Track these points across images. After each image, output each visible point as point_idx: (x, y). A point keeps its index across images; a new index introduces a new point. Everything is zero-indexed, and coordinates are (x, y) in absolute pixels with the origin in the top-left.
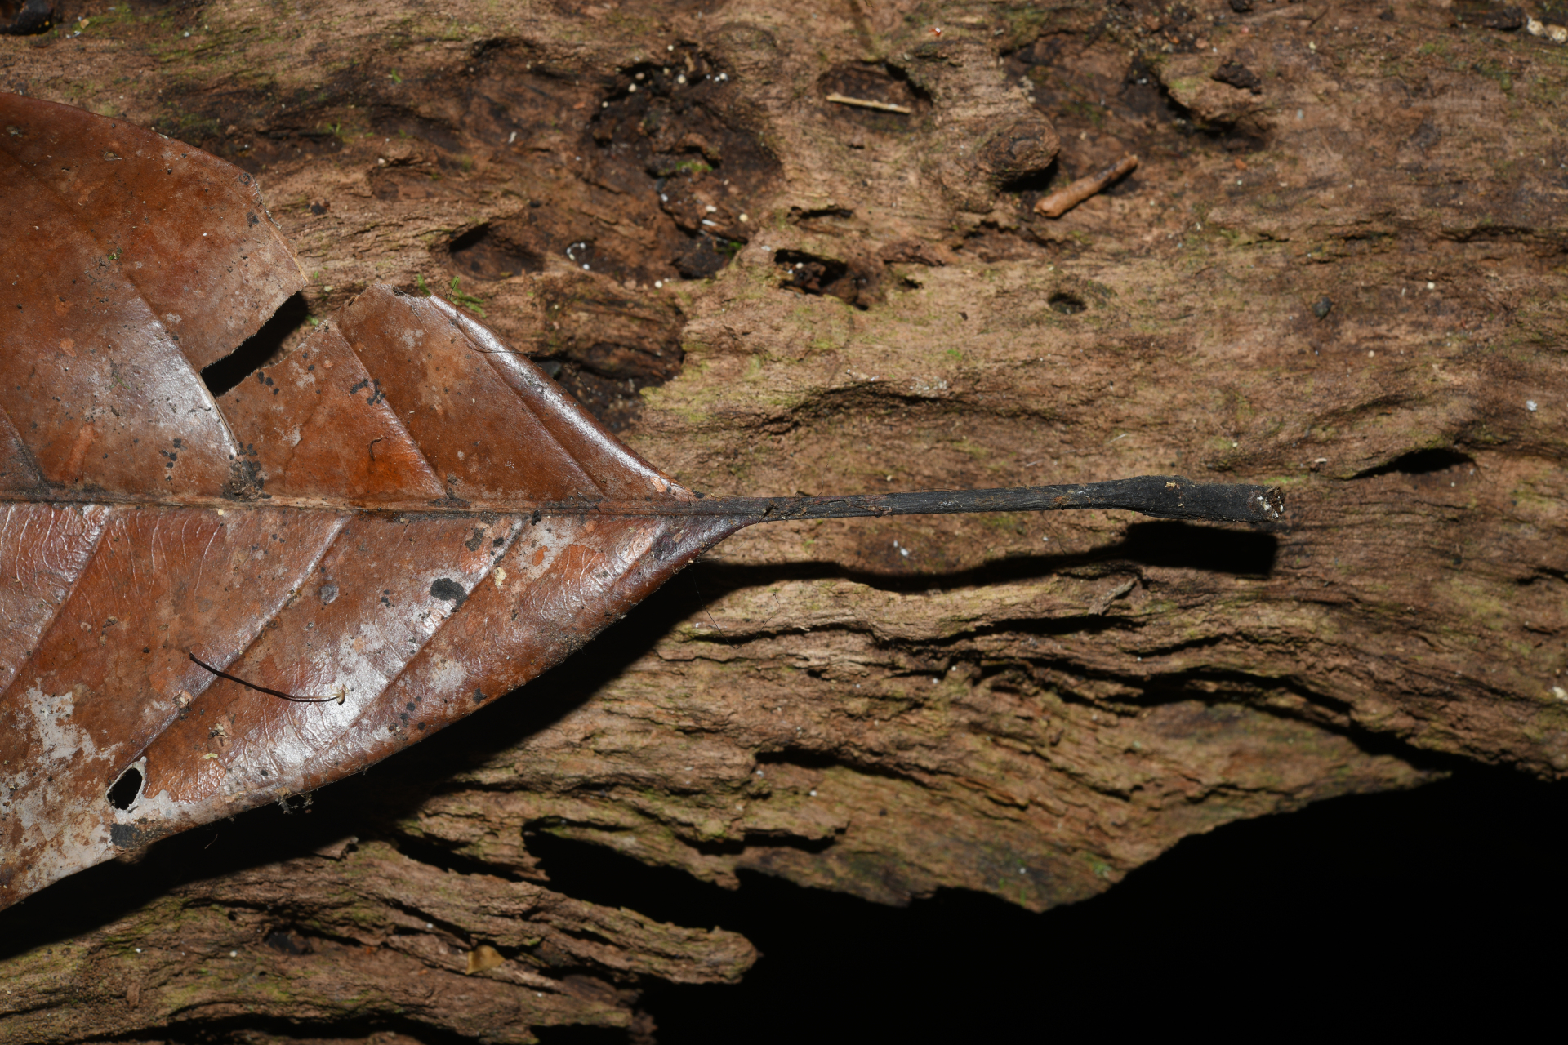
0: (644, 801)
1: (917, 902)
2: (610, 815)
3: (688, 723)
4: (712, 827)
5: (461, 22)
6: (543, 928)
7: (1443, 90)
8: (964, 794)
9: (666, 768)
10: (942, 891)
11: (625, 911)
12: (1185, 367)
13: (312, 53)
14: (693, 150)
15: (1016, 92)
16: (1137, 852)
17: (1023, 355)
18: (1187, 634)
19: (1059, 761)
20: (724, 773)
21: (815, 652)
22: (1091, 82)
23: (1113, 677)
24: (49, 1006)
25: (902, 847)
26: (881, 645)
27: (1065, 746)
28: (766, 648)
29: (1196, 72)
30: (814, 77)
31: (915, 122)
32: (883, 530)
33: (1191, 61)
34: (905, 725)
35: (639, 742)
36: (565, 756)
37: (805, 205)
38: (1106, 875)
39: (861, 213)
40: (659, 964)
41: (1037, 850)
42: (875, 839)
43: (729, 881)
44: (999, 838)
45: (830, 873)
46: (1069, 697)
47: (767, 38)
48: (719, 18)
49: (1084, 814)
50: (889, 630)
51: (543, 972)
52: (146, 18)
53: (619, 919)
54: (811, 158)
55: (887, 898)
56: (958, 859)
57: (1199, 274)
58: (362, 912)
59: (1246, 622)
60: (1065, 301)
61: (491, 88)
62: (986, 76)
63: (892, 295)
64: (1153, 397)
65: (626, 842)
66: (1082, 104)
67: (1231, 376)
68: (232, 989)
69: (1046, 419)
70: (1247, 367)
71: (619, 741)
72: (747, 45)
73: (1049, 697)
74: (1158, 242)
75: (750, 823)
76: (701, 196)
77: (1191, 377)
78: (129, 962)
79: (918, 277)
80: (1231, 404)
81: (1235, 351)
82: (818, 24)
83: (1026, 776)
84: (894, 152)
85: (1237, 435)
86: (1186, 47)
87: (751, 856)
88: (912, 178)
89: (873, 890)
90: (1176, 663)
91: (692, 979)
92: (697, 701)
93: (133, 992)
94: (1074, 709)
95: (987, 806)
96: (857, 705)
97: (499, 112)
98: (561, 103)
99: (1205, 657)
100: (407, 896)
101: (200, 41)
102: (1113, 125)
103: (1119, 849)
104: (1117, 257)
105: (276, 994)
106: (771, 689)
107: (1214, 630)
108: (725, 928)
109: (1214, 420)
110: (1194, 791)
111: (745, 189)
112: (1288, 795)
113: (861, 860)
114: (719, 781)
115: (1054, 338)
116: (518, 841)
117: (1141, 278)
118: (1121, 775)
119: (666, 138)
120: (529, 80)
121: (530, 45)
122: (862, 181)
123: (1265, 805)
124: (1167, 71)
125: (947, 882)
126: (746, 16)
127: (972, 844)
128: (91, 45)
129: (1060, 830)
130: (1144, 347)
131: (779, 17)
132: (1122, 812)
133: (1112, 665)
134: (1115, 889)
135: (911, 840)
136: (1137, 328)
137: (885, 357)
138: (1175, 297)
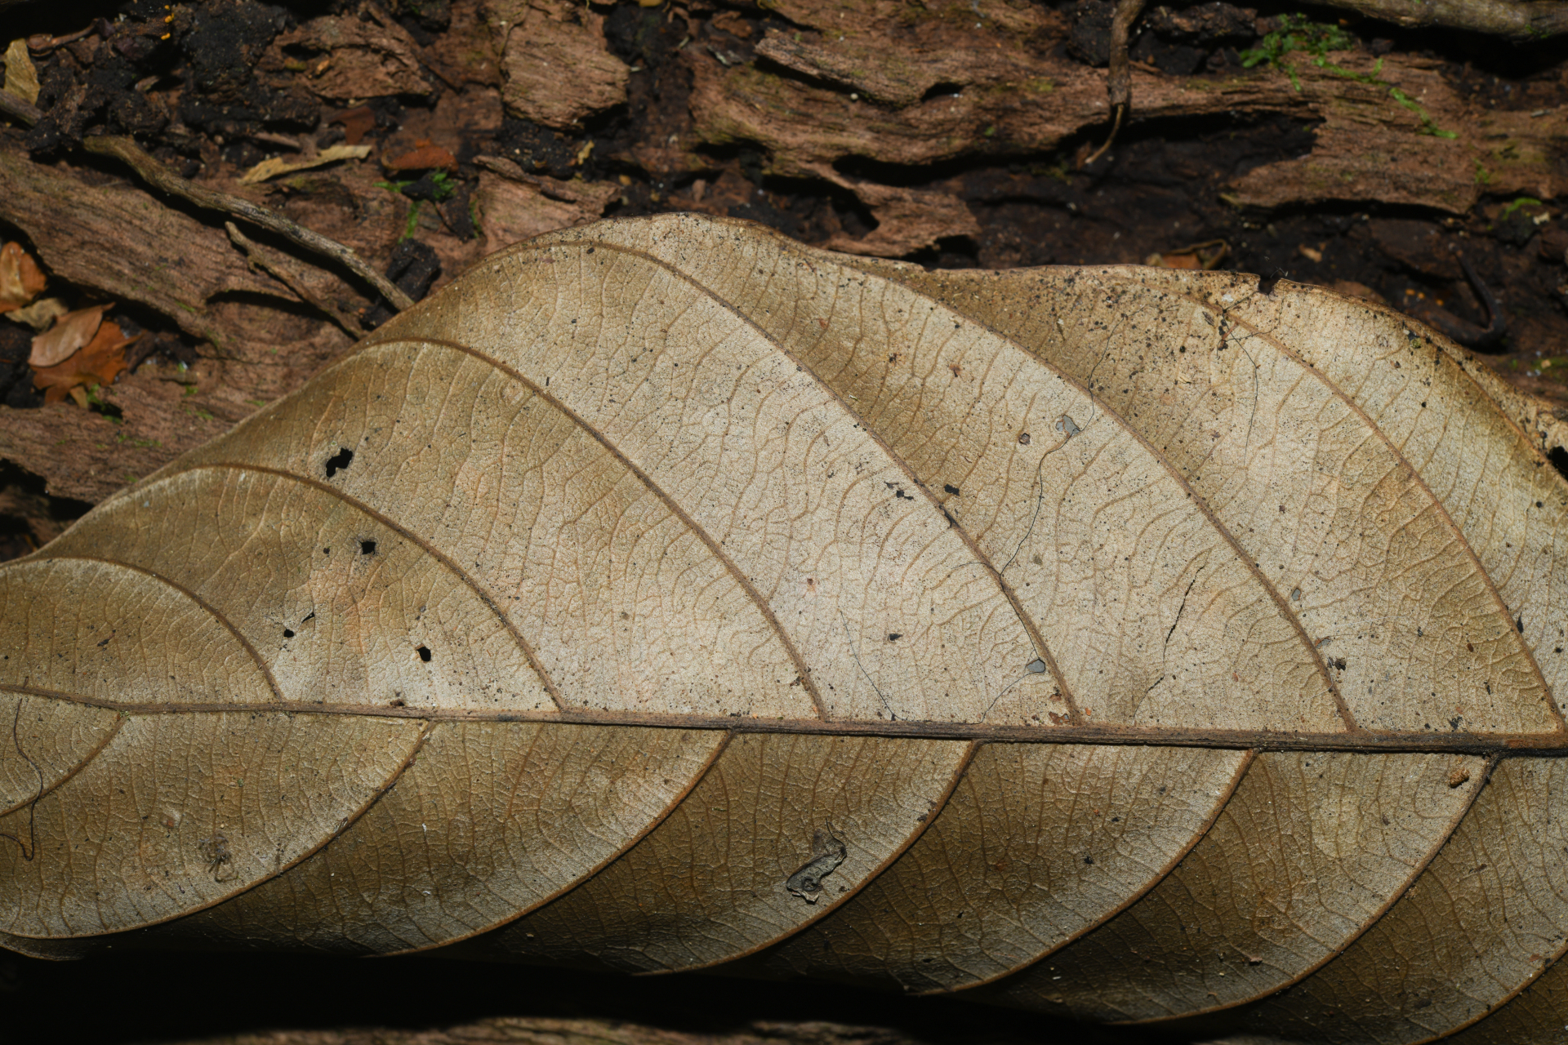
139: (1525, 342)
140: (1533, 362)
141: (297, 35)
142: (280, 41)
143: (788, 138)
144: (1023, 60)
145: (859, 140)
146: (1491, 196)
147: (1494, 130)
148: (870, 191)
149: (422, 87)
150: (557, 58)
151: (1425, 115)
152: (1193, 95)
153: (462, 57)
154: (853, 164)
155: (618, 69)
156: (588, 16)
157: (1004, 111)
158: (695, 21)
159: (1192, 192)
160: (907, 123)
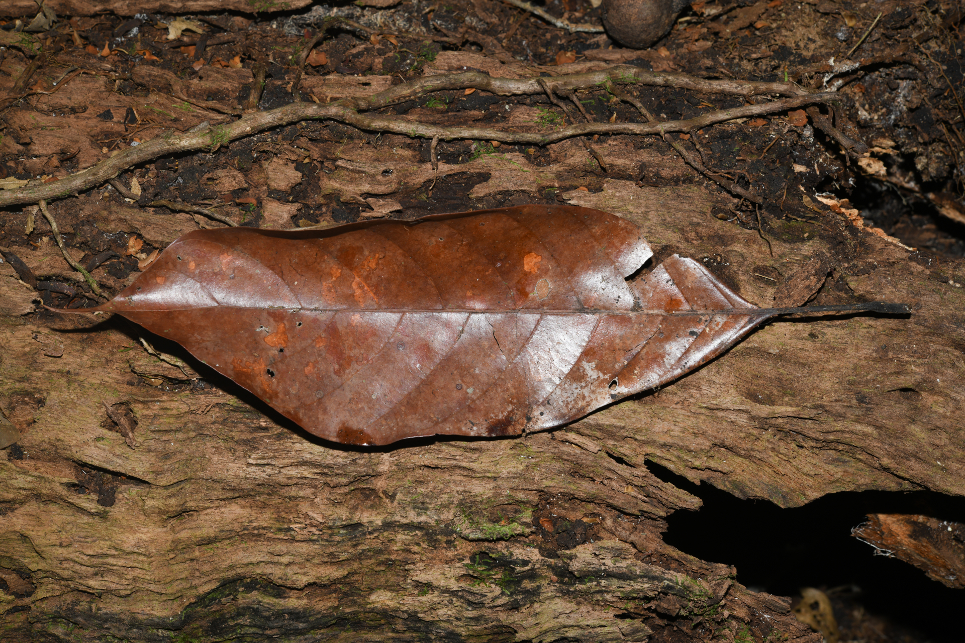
0: (679, 453)
1: (749, 500)
2: (669, 457)
3: (696, 431)
4: (697, 463)
6: (646, 482)
7: (924, 295)
8: (767, 468)
9: (687, 444)
12: (844, 357)
16: (814, 495)
17: (800, 347)
18: (835, 428)
19: (794, 464)
20: (703, 447)
21: (733, 417)
23: (814, 440)
24: (514, 478)
25: (747, 482)
26: (752, 418)
27: (797, 460)
28: (721, 414)
30: (752, 268)
31: (778, 283)
32: (755, 390)
33: (856, 278)
34: (754, 444)
35: (681, 435)
36: (661, 435)
38: (802, 501)
41: (785, 490)
42: (740, 478)
43: (698, 483)
44: (775, 484)
45: (726, 486)
47: (742, 255)
48: (729, 248)
49: (800, 481)
50: (753, 413)
51: (644, 495)
53: (669, 486)
54: (749, 288)
55: (741, 497)
56: (763, 489)
58: (599, 470)
59: (852, 428)
60: (813, 336)
64: (833, 364)
67: (856, 361)
69: (804, 365)
70: (861, 359)
71: (677, 433)
72: (736, 256)
73: (794, 444)
75: (707, 464)
77: (845, 360)
80: (855, 368)
81: (858, 355)
83: (785, 467)
84: (771, 290)
85: (856, 376)
86: (855, 274)
89: (737, 494)
90: (831, 437)
92: (699, 426)
94: (801, 451)
95: (773, 473)
96: (742, 435)
99: (840, 436)
103: (808, 494)
105: (573, 487)
106: (719, 426)
107: (843, 429)
108: (695, 495)
109: (850, 371)
110: (833, 479)
112: (859, 486)
113: (735, 484)
114: (701, 450)
115: (809, 345)
116: (642, 459)
117: (835, 332)
118: (811, 471)
121: (678, 248)
122: (762, 296)
123: (852, 489)
124: (848, 279)
126: (736, 249)
127: (767, 485)
129: (792, 485)
130: (833, 349)
131: (745, 251)
132: (811, 482)
133: (814, 436)
134: (806, 505)
135: (750, 480)
136: (832, 345)
137: (763, 341)
138: (843, 338)
141: (210, 175)
142: (206, 176)
143: (346, 188)
144: (409, 163)
145: (366, 188)
146: (541, 189)
147: (540, 170)
148: (370, 200)
149: (246, 186)
150: (282, 172)
151: (519, 167)
152: (456, 168)
153: (256, 178)
154: (367, 195)
155: (300, 174)
156: (290, 164)
157: (405, 176)
158: (319, 165)
159: (462, 200)
160: (379, 181)
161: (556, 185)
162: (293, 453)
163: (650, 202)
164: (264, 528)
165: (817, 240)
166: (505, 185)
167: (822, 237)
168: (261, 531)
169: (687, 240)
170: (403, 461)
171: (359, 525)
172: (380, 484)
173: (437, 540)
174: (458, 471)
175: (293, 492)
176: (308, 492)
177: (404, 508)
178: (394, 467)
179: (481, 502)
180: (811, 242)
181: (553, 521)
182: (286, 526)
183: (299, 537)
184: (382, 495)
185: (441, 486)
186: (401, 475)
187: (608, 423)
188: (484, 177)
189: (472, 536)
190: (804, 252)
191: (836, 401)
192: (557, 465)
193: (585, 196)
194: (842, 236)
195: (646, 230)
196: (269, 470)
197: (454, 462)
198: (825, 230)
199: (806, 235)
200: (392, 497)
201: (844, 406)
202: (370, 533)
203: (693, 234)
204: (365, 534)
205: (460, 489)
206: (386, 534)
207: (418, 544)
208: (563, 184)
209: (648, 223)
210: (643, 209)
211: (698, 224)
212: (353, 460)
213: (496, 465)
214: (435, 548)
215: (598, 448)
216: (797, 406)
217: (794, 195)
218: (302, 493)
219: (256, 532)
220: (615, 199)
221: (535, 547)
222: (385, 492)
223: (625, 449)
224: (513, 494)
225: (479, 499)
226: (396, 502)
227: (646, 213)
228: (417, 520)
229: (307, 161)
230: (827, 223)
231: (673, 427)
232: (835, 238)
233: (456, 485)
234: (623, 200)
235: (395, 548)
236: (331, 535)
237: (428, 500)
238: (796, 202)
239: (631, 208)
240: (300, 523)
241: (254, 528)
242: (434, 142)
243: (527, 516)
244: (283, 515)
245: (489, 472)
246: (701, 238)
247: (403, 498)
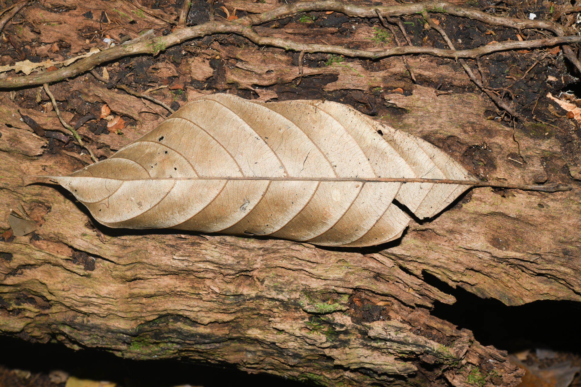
0: (444, 271)
1: (486, 299)
2: (437, 271)
3: (456, 261)
4: (455, 278)
5: (447, 132)
6: (421, 288)
8: (500, 283)
9: (450, 267)
10: (491, 298)
11: (436, 288)
12: (559, 223)
13: (420, 132)
14: (482, 161)
15: (542, 167)
16: (528, 300)
17: (531, 214)
18: (547, 268)
19: (518, 282)
20: (460, 270)
21: (481, 255)
22: (556, 165)
23: (532, 271)
24: (337, 280)
25: (486, 289)
26: (493, 257)
27: (520, 279)
28: (473, 252)
29: (576, 171)
30: (507, 155)
31: (523, 166)
32: (498, 236)
33: (576, 168)
34: (493, 269)
35: (446, 262)
36: (433, 261)
37: (499, 177)
38: (521, 303)
39: (509, 180)
40: (439, 299)
41: (510, 295)
42: (482, 286)
43: (455, 287)
44: (504, 292)
45: (473, 290)
46: (523, 271)
47: (500, 147)
48: (493, 140)
49: (521, 291)
50: (494, 255)
51: (420, 295)
52: (393, 118)
53: (435, 289)
54: (502, 169)
55: (481, 297)
56: (496, 293)
57: (566, 207)
58: (392, 277)
59: (558, 269)
60: (541, 205)
61: (449, 142)
62: (537, 163)
63: (510, 197)
64: (552, 226)
65: (439, 276)
66: (554, 169)
67: (567, 226)
68: (367, 285)
69: (532, 225)
70: (570, 226)
71: (443, 261)
72: (496, 148)
73: (519, 270)
74: (561, 199)
75: (461, 279)
76: (481, 170)
77: (559, 225)
78: (351, 276)
79: (516, 195)
80: (565, 231)
81: (569, 222)
82: (510, 145)
83: (512, 283)
84: (517, 171)
85: (565, 237)
86: (576, 165)
87: (460, 284)
88: (519, 177)
89: (479, 295)
90: (544, 272)
91: (444, 302)
92: (458, 258)
93: (351, 281)
94: (524, 274)
95: (504, 286)
96: (485, 265)
97: (449, 146)
98: (460, 147)
99: (549, 272)
100: (401, 277)
101: (401, 125)
102: (559, 174)
103: (525, 299)
104: (552, 200)
106: (472, 258)
107: (552, 268)
108: (452, 295)
109: (562, 233)
110: (541, 293)
111: (489, 170)
112: (559, 298)
113: (479, 290)
114: (458, 271)
115: (537, 212)
116: (421, 272)
117: (556, 206)
118: (529, 287)
119: (477, 158)
120: (456, 142)
121: (458, 138)
122: (510, 175)
123: (554, 298)
124: (571, 169)
125: (493, 297)
126: (497, 141)
127: (499, 292)
128: (383, 122)
129: (515, 293)
130: (553, 217)
131: (503, 142)
132: (528, 293)
133: (532, 269)
134: (522, 305)
135: (488, 288)
136: (552, 214)
137: (506, 208)
138: (560, 210)
139: (379, 114)
140: (380, 117)
141: (154, 66)
142: (151, 67)
143: (242, 81)
144: (284, 65)
145: (256, 81)
146: (371, 88)
147: (372, 75)
148: (257, 90)
149: (177, 75)
150: (200, 68)
151: (358, 73)
152: (315, 71)
153: (184, 69)
154: (255, 85)
155: (212, 70)
156: (206, 61)
157: (281, 75)
158: (226, 61)
159: (319, 89)
160: (263, 78)
161: (382, 86)
162: (201, 255)
163: (443, 105)
164: (184, 292)
165: (553, 139)
166: (347, 86)
167: (557, 137)
168: (182, 293)
169: (465, 132)
170: (269, 263)
171: (241, 295)
172: (255, 273)
173: (289, 307)
174: (304, 272)
175: (201, 275)
176: (211, 275)
177: (269, 289)
178: (263, 266)
179: (316, 292)
180: (549, 140)
181: (362, 300)
182: (197, 293)
183: (204, 299)
184: (256, 280)
185: (292, 280)
186: (268, 270)
187: (399, 253)
188: (334, 77)
189: (309, 311)
190: (543, 148)
191: (549, 252)
192: (366, 273)
193: (399, 98)
194: (571, 137)
195: (438, 125)
196: (186, 263)
197: (300, 267)
198: (560, 132)
199: (546, 134)
200: (262, 282)
201: (554, 256)
202: (248, 300)
203: (470, 128)
204: (244, 300)
205: (304, 283)
206: (258, 301)
207: (277, 308)
208: (387, 86)
209: (440, 121)
210: (438, 109)
211: (474, 123)
212: (238, 262)
213: (326, 272)
214: (288, 310)
215: (392, 265)
216: (524, 252)
217: (543, 103)
218: (207, 276)
219: (179, 293)
220: (419, 102)
221: (349, 316)
222: (257, 278)
223: (410, 266)
224: (336, 289)
225: (314, 290)
226: (264, 285)
227: (440, 112)
228: (276, 297)
229: (218, 57)
230: (562, 127)
231: (441, 257)
232: (566, 139)
233: (301, 280)
234: (425, 102)
235: (263, 309)
236: (224, 299)
237: (283, 287)
238: (543, 109)
239: (430, 108)
240: (206, 291)
241: (178, 292)
242: (302, 54)
243: (345, 299)
244: (196, 285)
245: (322, 276)
246: (475, 131)
247: (269, 284)
